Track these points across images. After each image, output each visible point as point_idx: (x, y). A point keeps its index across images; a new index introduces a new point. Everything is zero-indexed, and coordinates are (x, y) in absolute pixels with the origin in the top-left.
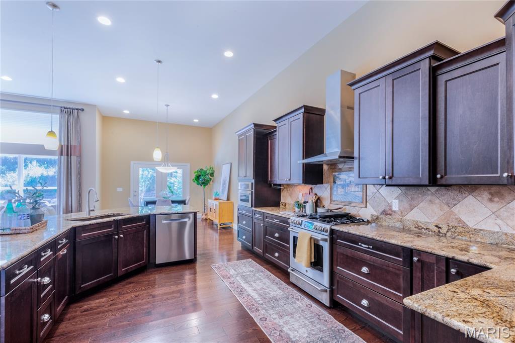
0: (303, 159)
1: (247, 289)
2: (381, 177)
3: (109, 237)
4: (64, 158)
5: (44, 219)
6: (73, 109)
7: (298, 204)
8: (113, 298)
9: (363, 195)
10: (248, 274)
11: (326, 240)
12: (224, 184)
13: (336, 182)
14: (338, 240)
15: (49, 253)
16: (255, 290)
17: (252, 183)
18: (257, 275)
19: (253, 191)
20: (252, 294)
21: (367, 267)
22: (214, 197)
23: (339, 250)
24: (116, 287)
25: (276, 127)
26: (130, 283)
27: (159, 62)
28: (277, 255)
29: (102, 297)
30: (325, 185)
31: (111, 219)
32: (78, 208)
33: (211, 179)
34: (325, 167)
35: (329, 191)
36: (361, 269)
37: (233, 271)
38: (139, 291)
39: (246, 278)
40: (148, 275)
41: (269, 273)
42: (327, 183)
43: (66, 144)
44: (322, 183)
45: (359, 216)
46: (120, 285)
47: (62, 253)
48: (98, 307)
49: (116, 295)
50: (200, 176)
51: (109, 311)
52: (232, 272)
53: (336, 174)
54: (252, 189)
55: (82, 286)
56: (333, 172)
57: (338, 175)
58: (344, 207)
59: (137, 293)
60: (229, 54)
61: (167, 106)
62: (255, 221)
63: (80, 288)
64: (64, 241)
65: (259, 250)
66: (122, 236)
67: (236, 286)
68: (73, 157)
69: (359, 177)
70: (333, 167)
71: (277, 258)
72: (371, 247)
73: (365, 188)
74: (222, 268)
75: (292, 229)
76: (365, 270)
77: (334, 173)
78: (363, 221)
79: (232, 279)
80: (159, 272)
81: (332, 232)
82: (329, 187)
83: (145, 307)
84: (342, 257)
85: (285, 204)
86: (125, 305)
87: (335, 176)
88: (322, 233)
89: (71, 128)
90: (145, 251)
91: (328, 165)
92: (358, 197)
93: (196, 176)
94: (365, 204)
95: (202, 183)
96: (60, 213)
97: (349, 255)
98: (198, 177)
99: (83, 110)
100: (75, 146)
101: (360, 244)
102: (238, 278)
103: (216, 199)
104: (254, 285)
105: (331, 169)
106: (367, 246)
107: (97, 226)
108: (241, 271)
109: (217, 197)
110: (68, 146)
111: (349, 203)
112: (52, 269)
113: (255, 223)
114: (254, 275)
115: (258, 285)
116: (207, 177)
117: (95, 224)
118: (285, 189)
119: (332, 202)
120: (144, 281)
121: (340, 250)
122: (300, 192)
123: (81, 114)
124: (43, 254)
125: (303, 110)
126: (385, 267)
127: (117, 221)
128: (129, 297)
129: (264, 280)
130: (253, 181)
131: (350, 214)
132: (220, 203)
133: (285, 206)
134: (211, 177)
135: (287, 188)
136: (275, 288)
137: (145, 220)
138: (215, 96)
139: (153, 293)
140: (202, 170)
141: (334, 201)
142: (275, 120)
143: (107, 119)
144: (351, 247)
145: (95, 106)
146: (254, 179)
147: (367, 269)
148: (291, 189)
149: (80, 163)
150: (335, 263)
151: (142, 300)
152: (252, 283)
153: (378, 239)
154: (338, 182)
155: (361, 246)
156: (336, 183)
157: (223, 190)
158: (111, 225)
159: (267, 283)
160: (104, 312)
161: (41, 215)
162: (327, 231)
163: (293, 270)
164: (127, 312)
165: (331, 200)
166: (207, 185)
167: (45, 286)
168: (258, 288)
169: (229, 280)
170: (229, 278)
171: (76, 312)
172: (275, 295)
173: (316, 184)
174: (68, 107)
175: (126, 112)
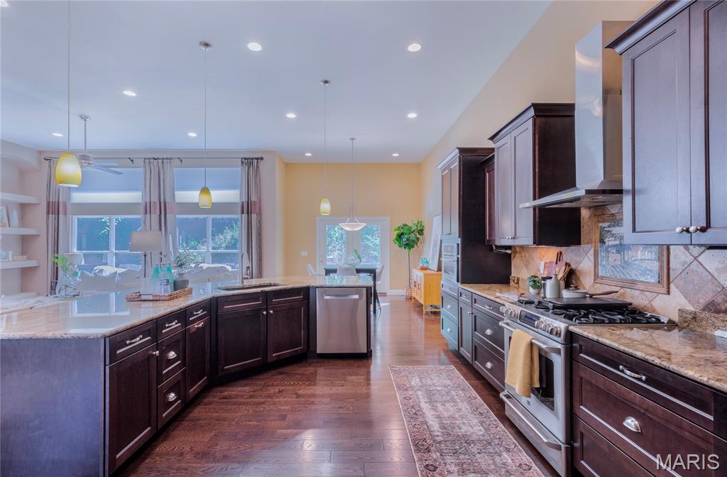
0: (534, 199)
1: (427, 413)
2: (678, 230)
3: (256, 312)
4: (245, 216)
5: (190, 286)
6: (252, 159)
7: (534, 281)
8: (256, 388)
9: (661, 267)
10: (439, 389)
11: (558, 351)
12: (435, 246)
13: (606, 240)
14: (581, 355)
15: (174, 325)
16: (439, 417)
17: (458, 244)
18: (453, 393)
19: (459, 256)
20: (430, 423)
21: (637, 419)
22: (421, 265)
23: (582, 374)
24: (265, 375)
25: (493, 150)
26: (281, 373)
27: (326, 82)
28: (489, 365)
29: (246, 385)
30: (584, 247)
31: (259, 290)
33: (418, 239)
34: (585, 213)
35: (592, 258)
36: (624, 420)
37: (418, 380)
38: (286, 385)
39: (433, 395)
40: (306, 367)
41: (474, 393)
42: (588, 243)
43: (246, 200)
44: (579, 243)
45: (654, 311)
46: (269, 374)
47: (196, 326)
48: (237, 396)
49: (260, 385)
50: (403, 234)
51: (244, 404)
52: (415, 382)
53: (606, 224)
54: (458, 254)
55: (225, 368)
56: (599, 222)
57: (609, 226)
58: (622, 291)
59: (282, 388)
60: (414, 47)
61: (353, 139)
62: (461, 305)
63: (223, 370)
64: (200, 313)
65: (467, 354)
66: (271, 312)
67: (411, 404)
69: (634, 230)
70: (599, 212)
71: (489, 370)
72: (644, 377)
73: (665, 252)
74: (403, 374)
75: (507, 324)
76: (631, 423)
77: (600, 224)
78: (658, 321)
79: (410, 393)
80: (318, 365)
81: (570, 337)
82: (592, 252)
83: (282, 408)
84: (588, 387)
85: (518, 279)
86: (263, 400)
87: (602, 229)
88: (551, 336)
89: (250, 179)
90: (302, 334)
91: (590, 208)
92: (650, 271)
93: (398, 234)
94: (665, 286)
95: (407, 245)
97: (602, 387)
98: (400, 236)
99: (262, 159)
100: (254, 202)
101: (621, 367)
102: (420, 393)
103: (423, 269)
104: (440, 408)
105: (595, 215)
106: (636, 376)
107: (241, 297)
108: (429, 382)
109: (426, 265)
110: (248, 202)
111: (632, 283)
112: (181, 343)
113: (461, 308)
114: (448, 393)
115: (448, 410)
116: (412, 237)
117: (238, 295)
118: (518, 255)
119: (598, 280)
120: (297, 374)
121: (584, 373)
122: (541, 260)
123: (261, 164)
124: (167, 325)
125: (532, 112)
126: (673, 427)
127: (266, 293)
128: (272, 391)
129: (461, 405)
130: (459, 241)
131: (631, 304)
132: (425, 275)
133: (518, 283)
134: (418, 236)
135: (520, 253)
136: (475, 421)
137: (302, 293)
138: (412, 115)
139: (300, 392)
140: (406, 225)
141: (602, 278)
142: (492, 138)
143: (291, 166)
144: (604, 371)
145: (276, 151)
146: (459, 237)
147: (636, 423)
148: (527, 255)
149: (260, 222)
150: (576, 397)
151: (285, 398)
152: (439, 405)
153: (657, 361)
154: (610, 241)
155: (622, 371)
156: (604, 243)
157: (433, 255)
158: (259, 297)
159: (464, 409)
160: (240, 404)
161: (185, 281)
162: (558, 334)
163: (508, 397)
164: (261, 409)
165: (596, 276)
166: (413, 247)
167: (171, 362)
168: (446, 414)
169: (405, 392)
170: (407, 390)
171: (215, 397)
172: (469, 433)
173: (568, 244)
174: (248, 157)
175: (308, 155)
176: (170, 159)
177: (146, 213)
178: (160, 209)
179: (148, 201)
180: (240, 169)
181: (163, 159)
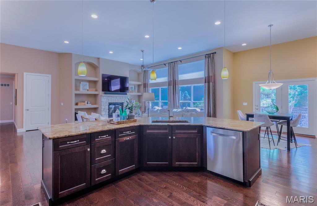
4: (207, 84)
6: (210, 54)
8: (157, 180)
15: (106, 137)
26: (179, 175)
32: (213, 115)
43: (207, 76)
48: (145, 181)
49: (161, 179)
55: (147, 163)
63: (146, 164)
64: (129, 133)
66: (174, 137)
68: (210, 83)
89: (209, 65)
90: (197, 155)
96: (205, 116)
99: (215, 53)
100: (211, 76)
107: (156, 127)
110: (208, 77)
112: (112, 146)
117: (154, 125)
123: (215, 55)
127: (172, 126)
137: (197, 129)
143: (236, 54)
145: (222, 47)
158: (167, 128)
160: (141, 186)
167: (102, 155)
171: (138, 177)
174: (208, 53)
175: (244, 45)
176: (177, 61)
177: (169, 85)
178: (173, 83)
179: (170, 80)
180: (204, 60)
181: (175, 62)
